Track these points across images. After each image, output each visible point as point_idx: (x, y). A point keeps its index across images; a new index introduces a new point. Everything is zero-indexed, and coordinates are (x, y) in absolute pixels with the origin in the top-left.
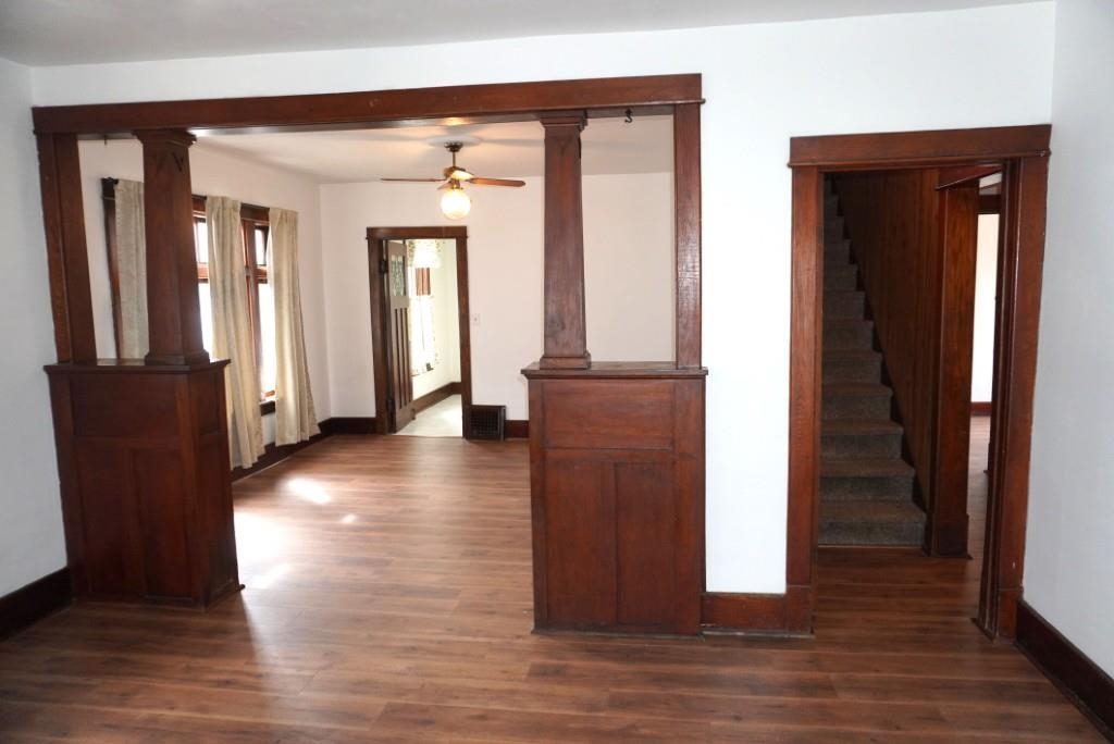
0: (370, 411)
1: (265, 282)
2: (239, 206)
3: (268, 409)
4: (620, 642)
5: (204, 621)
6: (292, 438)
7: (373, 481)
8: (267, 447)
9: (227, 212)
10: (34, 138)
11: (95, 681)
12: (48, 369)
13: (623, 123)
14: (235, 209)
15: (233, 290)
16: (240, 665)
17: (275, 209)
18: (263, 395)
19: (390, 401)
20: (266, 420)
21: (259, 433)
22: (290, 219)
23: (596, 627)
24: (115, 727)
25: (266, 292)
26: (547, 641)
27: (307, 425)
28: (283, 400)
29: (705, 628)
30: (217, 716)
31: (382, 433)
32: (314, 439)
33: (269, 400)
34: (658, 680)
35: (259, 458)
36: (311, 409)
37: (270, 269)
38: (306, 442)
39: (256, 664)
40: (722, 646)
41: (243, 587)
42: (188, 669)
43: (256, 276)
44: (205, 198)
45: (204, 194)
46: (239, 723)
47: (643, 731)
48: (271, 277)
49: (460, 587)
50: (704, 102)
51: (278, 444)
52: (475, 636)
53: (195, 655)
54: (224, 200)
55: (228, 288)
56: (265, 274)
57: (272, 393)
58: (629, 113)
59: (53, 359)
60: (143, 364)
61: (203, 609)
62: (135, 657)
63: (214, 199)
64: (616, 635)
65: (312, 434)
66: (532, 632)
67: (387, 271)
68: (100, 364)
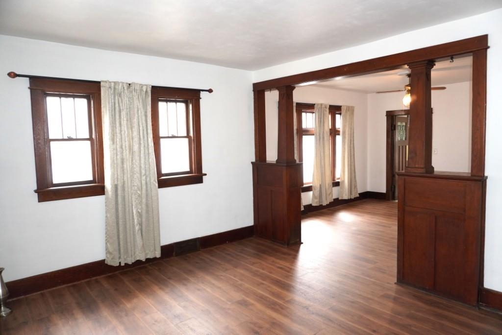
0: (383, 190)
1: (339, 134)
2: (328, 107)
3: (336, 184)
4: (433, 297)
5: (285, 250)
6: (346, 197)
7: (372, 218)
8: (334, 200)
9: (323, 109)
10: (253, 92)
11: (249, 257)
12: (252, 163)
13: (449, 62)
14: (326, 107)
15: (324, 138)
16: (287, 264)
17: (344, 106)
18: (336, 179)
19: (393, 187)
20: (335, 189)
21: (331, 193)
22: (351, 109)
23: (424, 289)
24: (247, 269)
25: (339, 139)
26: (399, 288)
27: (353, 192)
28: (343, 182)
29: (482, 305)
30: (273, 275)
31: (389, 200)
32: (356, 199)
33: (337, 181)
34: (438, 315)
35: (330, 203)
36: (355, 187)
37: (341, 130)
38: (352, 199)
39: (292, 266)
40: (485, 315)
41: (302, 243)
42: (273, 261)
43: (334, 132)
44: (315, 104)
45: (314, 103)
46: (278, 279)
47: (413, 328)
48: (341, 133)
49: (378, 261)
50: (489, 47)
51: (340, 199)
52: (371, 278)
53: (277, 259)
54: (321, 104)
55: (321, 137)
56: (339, 131)
57: (339, 179)
58: (452, 58)
59: (254, 160)
60: (275, 163)
61: (286, 246)
62: (262, 255)
63: (318, 104)
64: (432, 294)
65: (355, 197)
66: (395, 283)
67: (395, 129)
68: (267, 162)
